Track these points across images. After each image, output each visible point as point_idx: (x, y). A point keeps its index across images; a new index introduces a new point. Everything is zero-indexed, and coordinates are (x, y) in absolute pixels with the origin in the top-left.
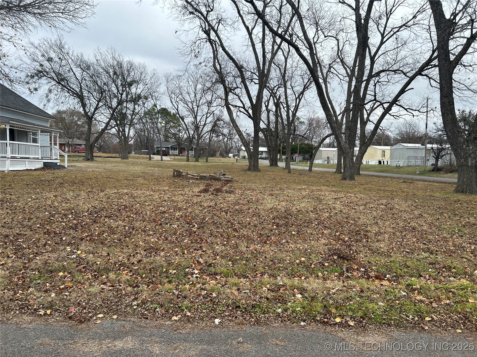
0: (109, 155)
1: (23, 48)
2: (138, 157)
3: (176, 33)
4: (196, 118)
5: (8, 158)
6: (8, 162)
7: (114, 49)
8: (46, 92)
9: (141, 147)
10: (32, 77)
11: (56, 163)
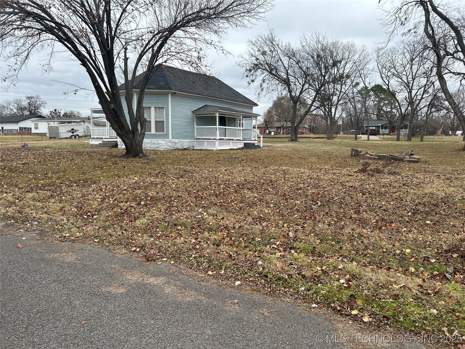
0: (318, 136)
1: (221, 49)
2: (345, 137)
3: (379, 3)
4: (410, 92)
5: (217, 140)
6: (217, 143)
7: (319, 33)
8: (261, 82)
9: (351, 127)
10: (250, 70)
11: (254, 144)
